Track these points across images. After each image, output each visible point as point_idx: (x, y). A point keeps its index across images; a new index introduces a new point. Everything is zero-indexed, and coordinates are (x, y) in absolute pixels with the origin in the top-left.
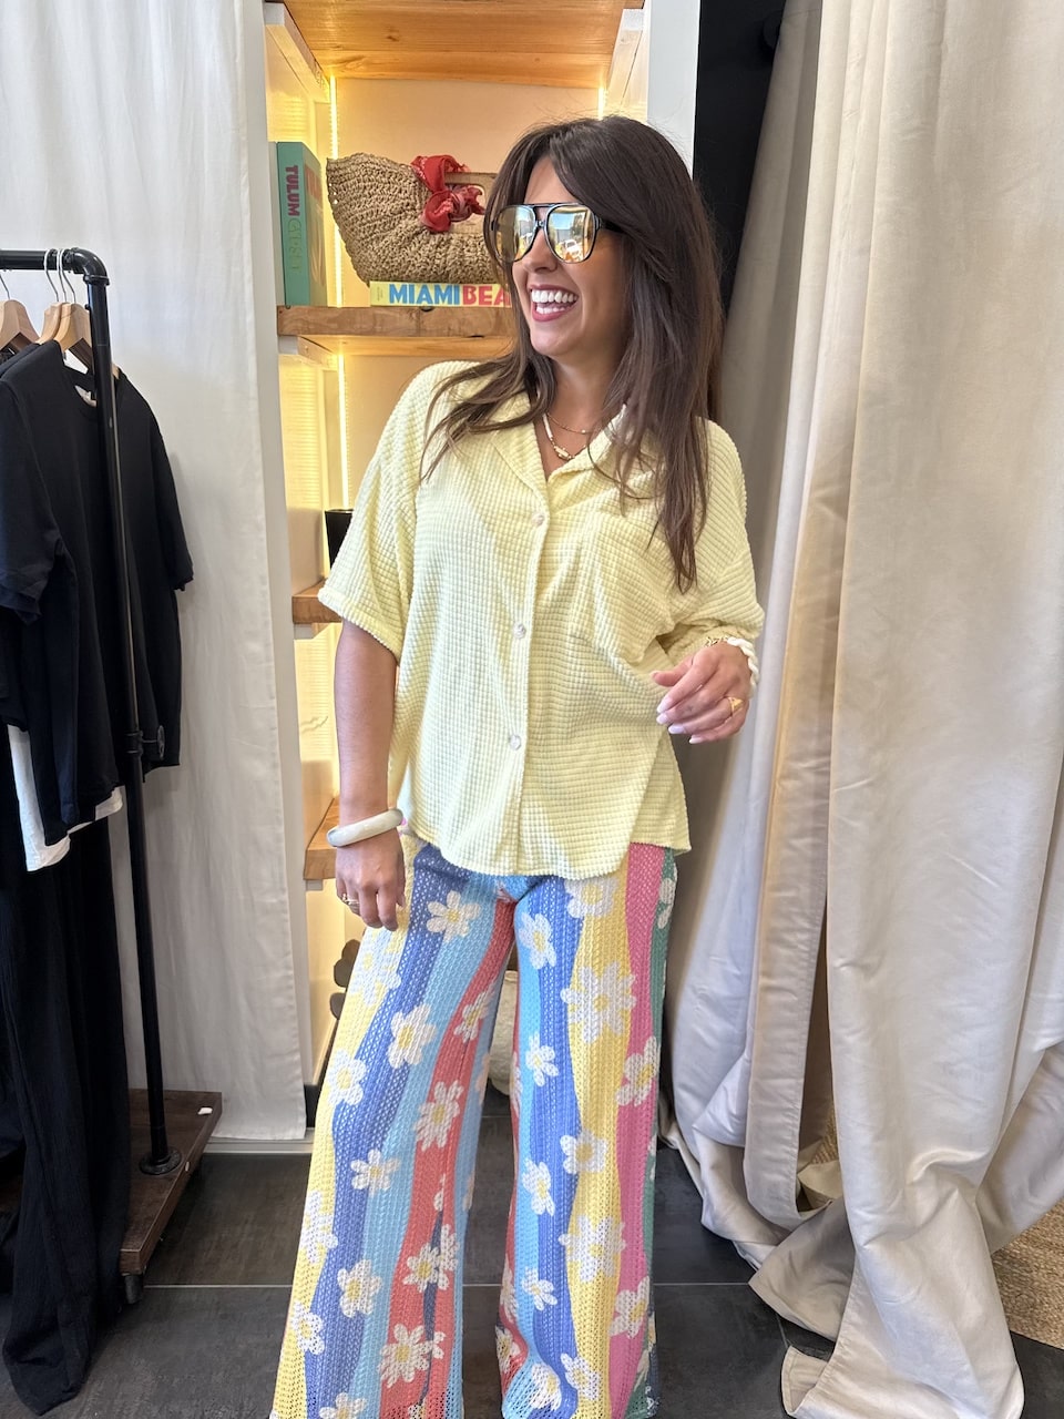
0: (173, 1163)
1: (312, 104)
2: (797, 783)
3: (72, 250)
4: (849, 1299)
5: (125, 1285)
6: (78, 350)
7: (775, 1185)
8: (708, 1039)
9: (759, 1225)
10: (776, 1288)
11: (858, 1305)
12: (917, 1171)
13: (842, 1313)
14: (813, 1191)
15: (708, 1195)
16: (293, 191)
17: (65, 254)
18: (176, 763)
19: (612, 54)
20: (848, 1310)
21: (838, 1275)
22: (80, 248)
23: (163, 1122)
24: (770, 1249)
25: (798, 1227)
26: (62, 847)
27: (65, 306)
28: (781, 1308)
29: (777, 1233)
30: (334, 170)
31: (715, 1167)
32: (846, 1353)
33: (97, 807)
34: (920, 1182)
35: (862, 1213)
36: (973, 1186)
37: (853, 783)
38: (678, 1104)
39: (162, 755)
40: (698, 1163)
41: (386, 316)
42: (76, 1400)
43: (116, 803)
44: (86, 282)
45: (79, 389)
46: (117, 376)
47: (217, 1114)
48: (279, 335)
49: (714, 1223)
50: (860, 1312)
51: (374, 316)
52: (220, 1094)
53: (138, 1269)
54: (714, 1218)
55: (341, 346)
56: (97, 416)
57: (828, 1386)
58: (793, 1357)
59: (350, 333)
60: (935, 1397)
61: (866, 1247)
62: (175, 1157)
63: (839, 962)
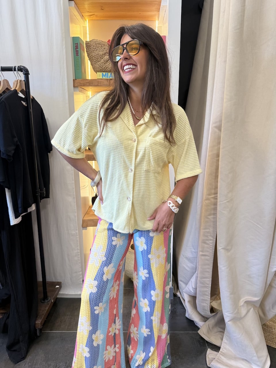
0: (49, 300)
1: (82, 26)
2: (209, 201)
3: (20, 66)
4: (224, 336)
5: (37, 331)
6: (22, 91)
7: (204, 306)
8: (187, 268)
9: (201, 317)
10: (205, 333)
11: (226, 338)
12: (241, 303)
13: (222, 340)
14: (215, 308)
15: (187, 309)
16: (77, 50)
17: (18, 67)
18: (49, 197)
19: (159, 11)
20: (223, 339)
21: (222, 330)
22: (22, 65)
23: (46, 290)
24: (203, 323)
25: (211, 317)
26: (19, 219)
27: (18, 81)
28: (206, 339)
29: (205, 319)
30: (87, 43)
31: (189, 302)
32: (223, 350)
33: (28, 209)
34: (243, 306)
35: (227, 314)
36: (256, 307)
37: (223, 201)
38: (179, 285)
39: (45, 195)
40: (185, 300)
41: (101, 81)
42: (24, 361)
43: (33, 207)
44: (24, 74)
45: (22, 102)
46: (32, 98)
47: (61, 287)
48: (74, 87)
49: (189, 316)
50: (227, 340)
51: (98, 81)
52: (61, 282)
53: (40, 327)
54: (189, 315)
55: (90, 89)
56: (27, 108)
57: (218, 359)
58: (209, 351)
59: (92, 86)
60: (247, 362)
61: (228, 323)
62: (50, 298)
63: (220, 248)
